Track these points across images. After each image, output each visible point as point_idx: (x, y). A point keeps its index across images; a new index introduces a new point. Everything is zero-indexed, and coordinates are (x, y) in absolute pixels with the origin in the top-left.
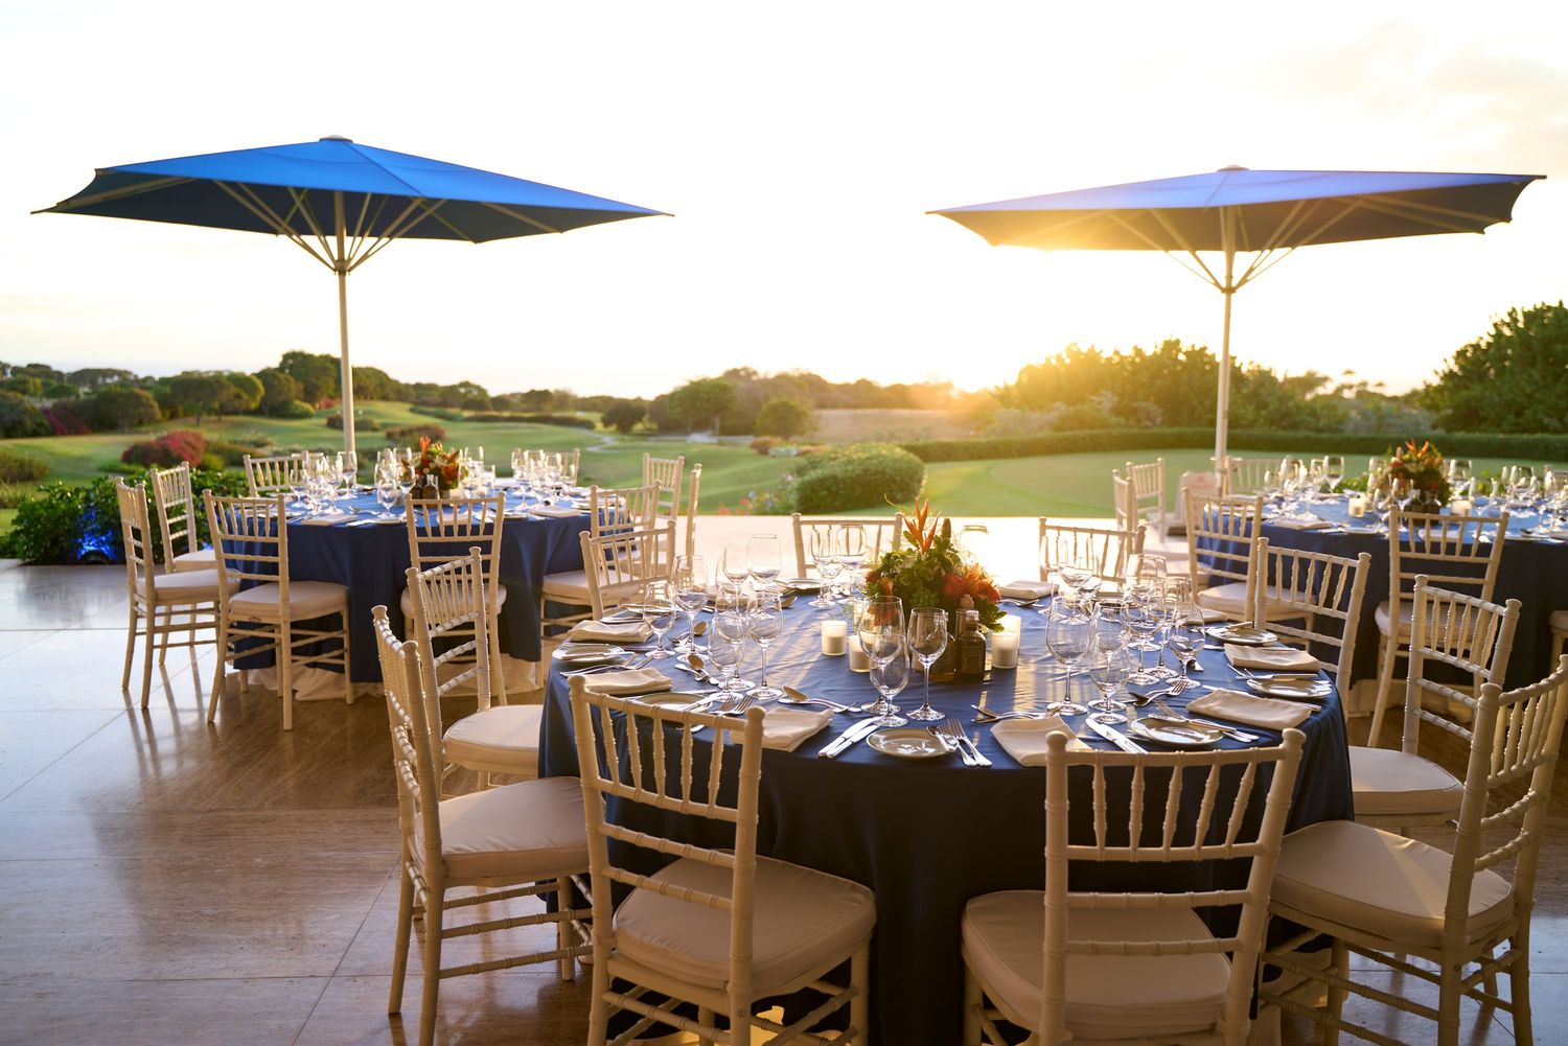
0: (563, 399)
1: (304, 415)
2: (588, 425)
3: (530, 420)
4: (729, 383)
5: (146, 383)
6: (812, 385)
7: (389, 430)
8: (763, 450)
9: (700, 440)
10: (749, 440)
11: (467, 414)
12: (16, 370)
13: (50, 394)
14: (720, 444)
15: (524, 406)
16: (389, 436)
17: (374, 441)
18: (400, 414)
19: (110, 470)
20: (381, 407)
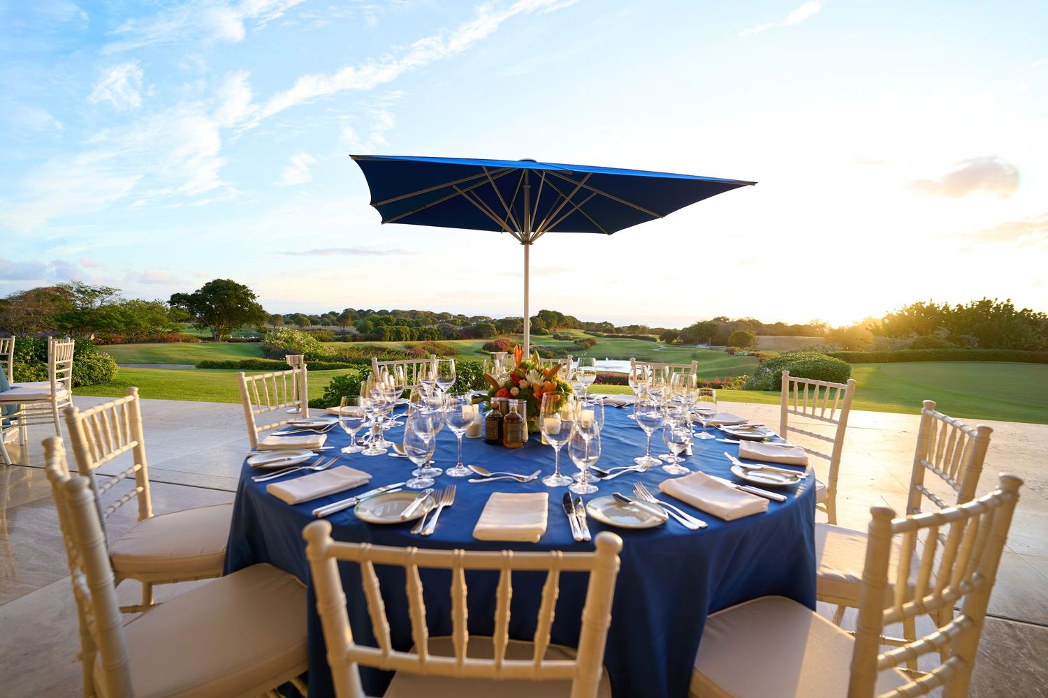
0: (644, 329)
1: (545, 334)
2: (654, 340)
3: (630, 337)
4: (716, 323)
5: (493, 322)
6: (755, 324)
7: (575, 340)
8: (732, 353)
9: (702, 348)
10: (724, 348)
11: (605, 334)
12: (454, 317)
13: (462, 325)
14: (711, 349)
15: (628, 332)
16: (575, 342)
17: (570, 344)
18: (580, 334)
19: (478, 352)
20: (573, 331)
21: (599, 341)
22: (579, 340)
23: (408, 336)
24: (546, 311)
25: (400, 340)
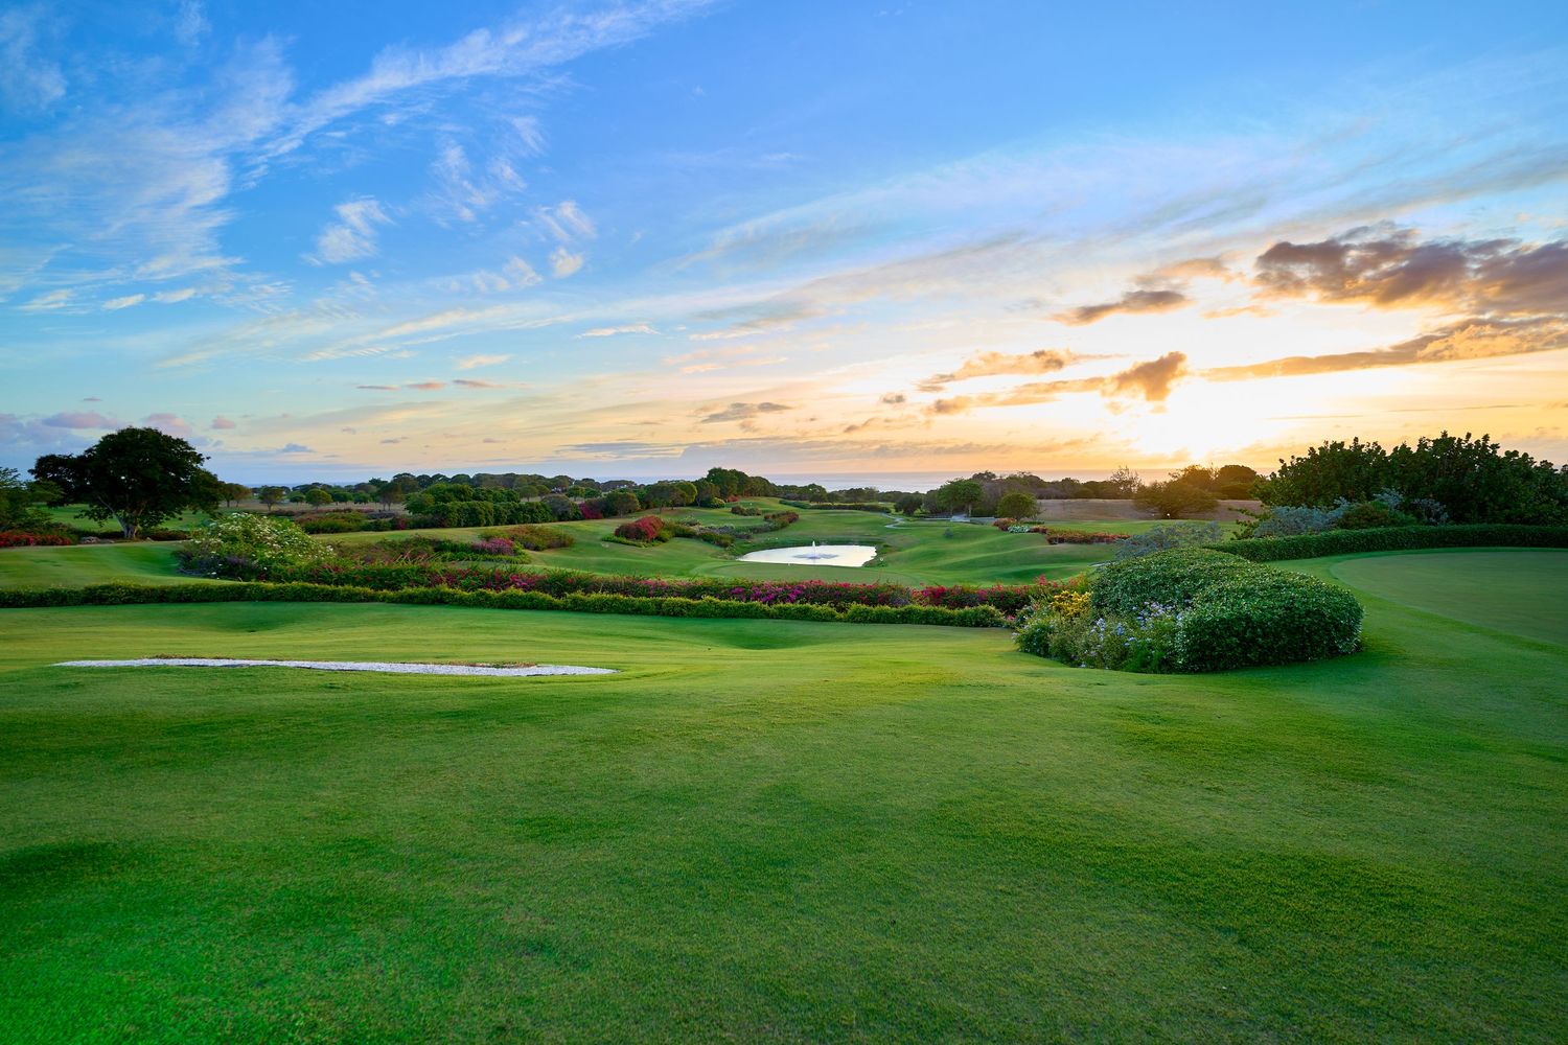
0: (870, 494)
1: (722, 506)
2: (887, 511)
3: (850, 508)
4: (979, 482)
5: (636, 489)
6: (1033, 482)
7: (766, 514)
8: (1004, 528)
9: (959, 520)
10: (992, 520)
11: (812, 504)
13: (587, 497)
14: (971, 522)
15: (848, 499)
16: (766, 518)
17: (758, 521)
18: (774, 505)
19: (607, 540)
20: (763, 500)
21: (803, 515)
22: (771, 514)
23: (491, 519)
24: (720, 470)
25: (478, 524)
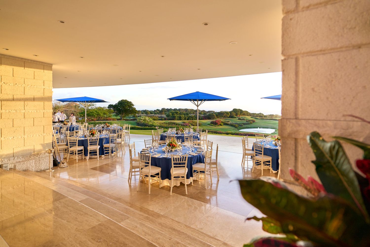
1: (235, 118)
3: (269, 119)
5: (215, 113)
7: (247, 120)
11: (259, 118)
12: (201, 111)
13: (204, 114)
15: (269, 117)
16: (247, 121)
17: (245, 122)
18: (249, 118)
19: (209, 125)
20: (247, 117)
21: (256, 121)
22: (248, 120)
23: (184, 119)
24: (236, 109)
25: (181, 120)
